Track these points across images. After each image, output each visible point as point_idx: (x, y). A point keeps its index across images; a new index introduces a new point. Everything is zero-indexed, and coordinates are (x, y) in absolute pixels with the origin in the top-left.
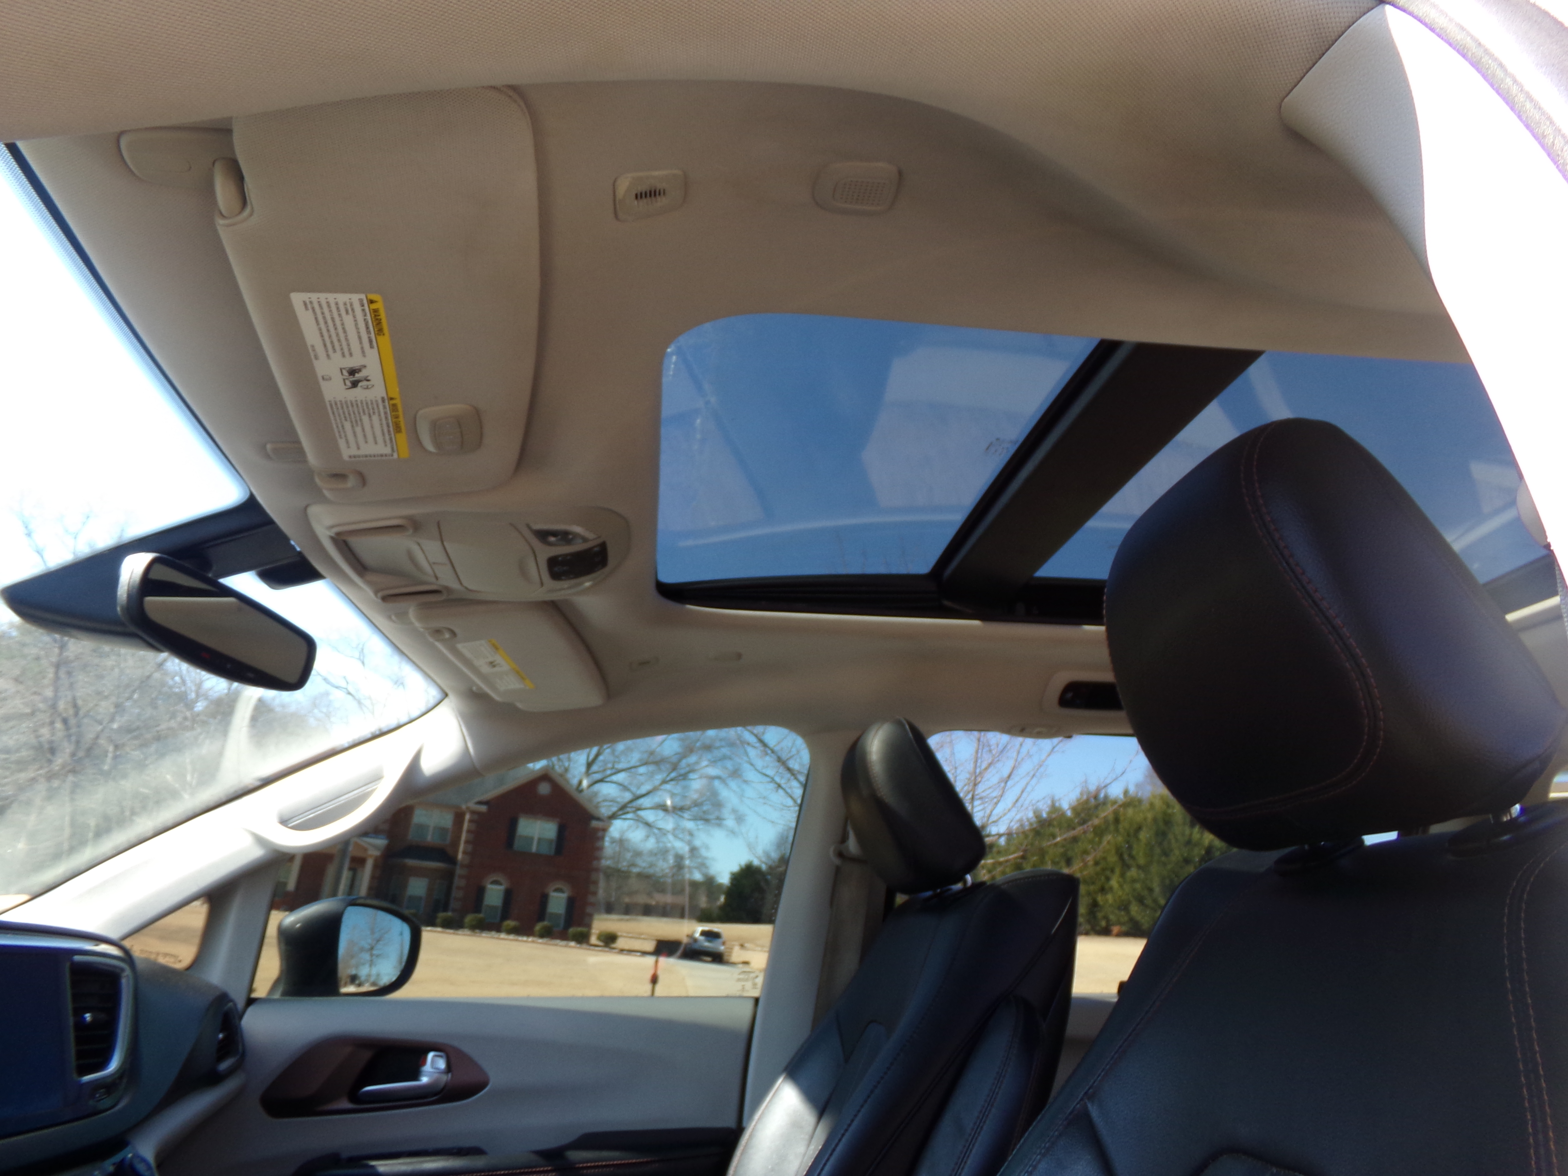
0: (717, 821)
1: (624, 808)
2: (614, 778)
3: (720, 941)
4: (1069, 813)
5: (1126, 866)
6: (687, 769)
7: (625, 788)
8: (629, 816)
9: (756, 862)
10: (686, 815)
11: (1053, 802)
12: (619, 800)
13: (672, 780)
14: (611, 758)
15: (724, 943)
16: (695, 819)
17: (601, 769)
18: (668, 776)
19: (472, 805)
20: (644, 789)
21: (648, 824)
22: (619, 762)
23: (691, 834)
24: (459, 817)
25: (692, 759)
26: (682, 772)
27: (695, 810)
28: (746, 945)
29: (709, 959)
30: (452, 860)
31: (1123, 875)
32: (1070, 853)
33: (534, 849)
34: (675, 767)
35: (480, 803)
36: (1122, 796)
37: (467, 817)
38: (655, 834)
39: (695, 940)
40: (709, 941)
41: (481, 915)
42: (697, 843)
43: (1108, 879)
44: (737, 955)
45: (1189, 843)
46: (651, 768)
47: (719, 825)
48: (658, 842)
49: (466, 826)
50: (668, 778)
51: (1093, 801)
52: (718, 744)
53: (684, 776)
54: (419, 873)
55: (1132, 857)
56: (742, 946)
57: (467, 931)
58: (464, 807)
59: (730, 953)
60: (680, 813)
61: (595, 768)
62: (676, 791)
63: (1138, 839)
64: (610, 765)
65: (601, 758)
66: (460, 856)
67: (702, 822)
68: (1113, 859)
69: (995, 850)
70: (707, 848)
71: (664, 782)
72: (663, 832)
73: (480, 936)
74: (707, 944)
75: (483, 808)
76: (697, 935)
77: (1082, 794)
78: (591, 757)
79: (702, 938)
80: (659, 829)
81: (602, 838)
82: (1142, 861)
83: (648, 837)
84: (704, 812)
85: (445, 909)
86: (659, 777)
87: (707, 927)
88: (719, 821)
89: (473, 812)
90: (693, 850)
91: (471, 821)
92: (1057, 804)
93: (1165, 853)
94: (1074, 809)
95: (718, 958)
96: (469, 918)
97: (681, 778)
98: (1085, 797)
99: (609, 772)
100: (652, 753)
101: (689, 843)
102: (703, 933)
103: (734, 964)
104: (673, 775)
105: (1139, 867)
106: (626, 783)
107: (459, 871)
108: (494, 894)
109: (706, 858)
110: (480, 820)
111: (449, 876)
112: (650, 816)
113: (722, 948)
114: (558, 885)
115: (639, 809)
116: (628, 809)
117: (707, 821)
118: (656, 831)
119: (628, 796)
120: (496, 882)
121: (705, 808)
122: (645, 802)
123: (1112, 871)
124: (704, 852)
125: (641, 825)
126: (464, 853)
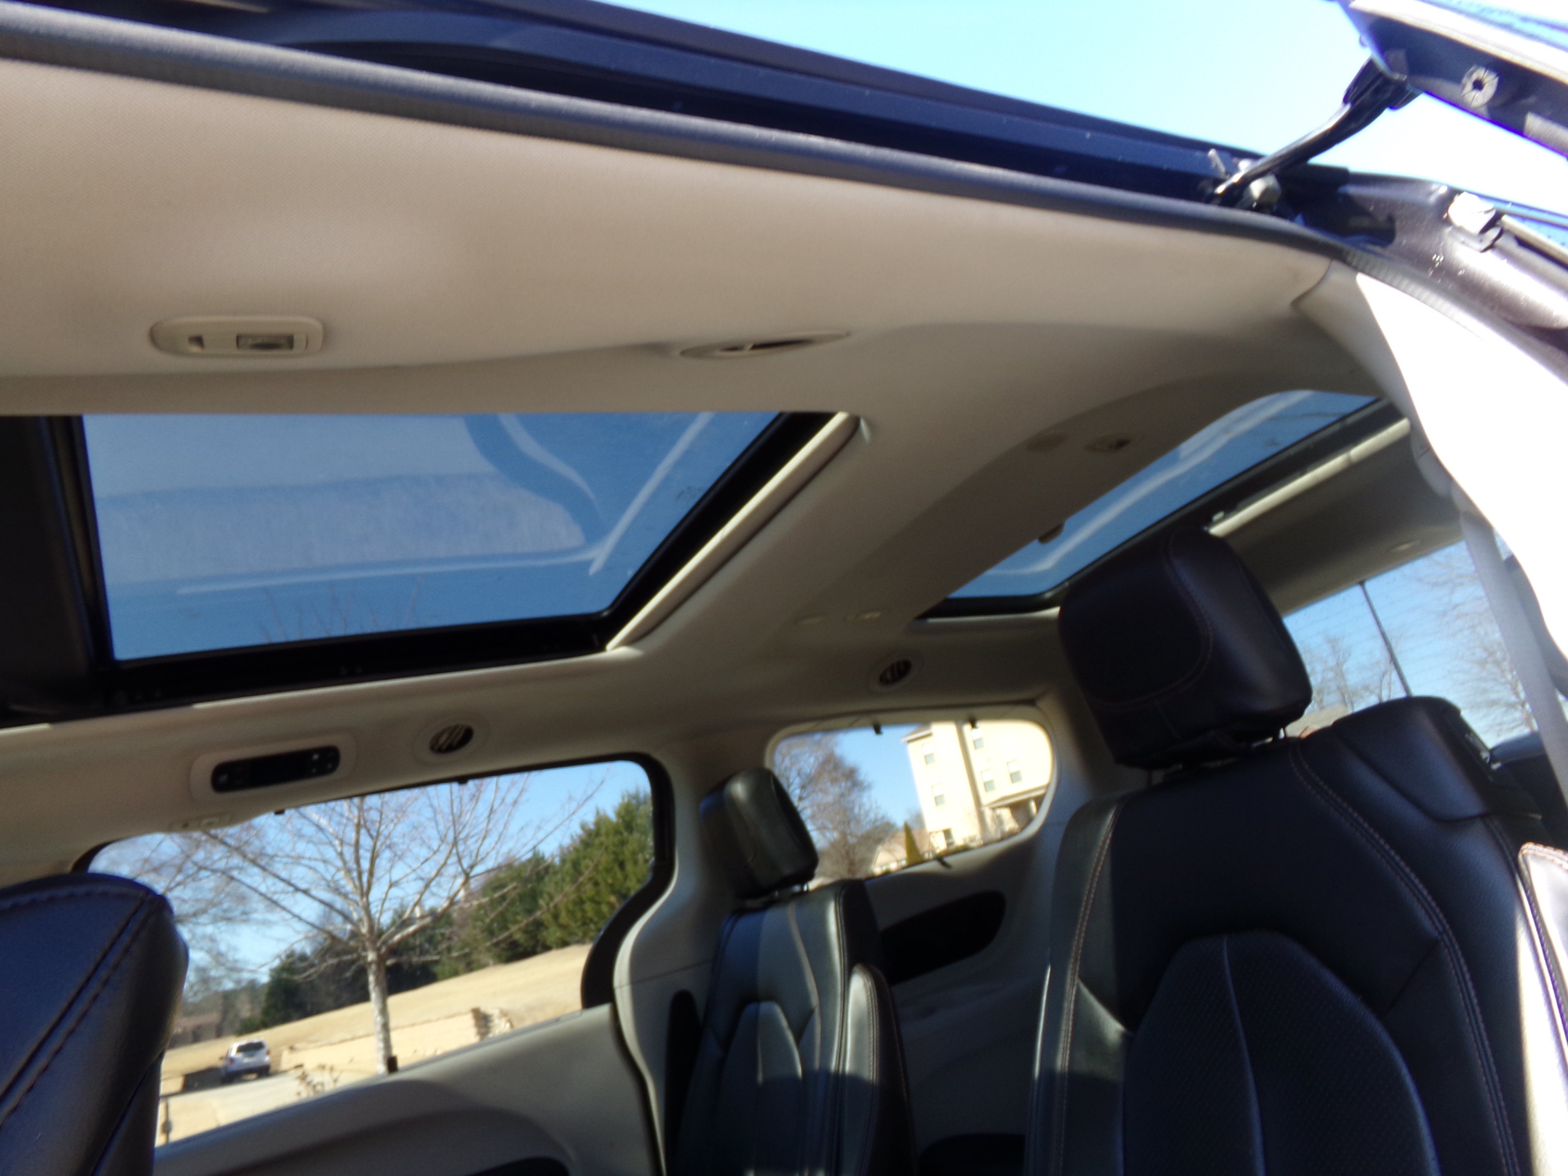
0: (244, 917)
3: (263, 1051)
9: (298, 950)
11: (598, 813)
13: (178, 884)
15: (268, 1053)
16: (215, 920)
18: (171, 882)
23: (212, 939)
27: (213, 911)
28: (298, 1046)
29: (253, 1076)
32: (621, 857)
39: (232, 1060)
40: (252, 1056)
42: (223, 948)
44: (287, 1060)
47: (245, 921)
50: (173, 885)
51: (634, 802)
56: (292, 1049)
59: (279, 1062)
60: (194, 920)
62: (186, 897)
67: (224, 923)
69: (551, 871)
70: (236, 949)
74: (247, 1061)
76: (233, 1053)
77: (623, 798)
79: (240, 1055)
84: (225, 911)
87: (245, 1040)
88: (245, 917)
92: (602, 813)
94: (619, 814)
95: (264, 1072)
98: (626, 800)
100: (146, 861)
101: (209, 952)
102: (241, 1049)
103: (284, 1072)
104: (179, 878)
109: (236, 961)
113: (267, 1059)
117: (229, 920)
121: (226, 906)
124: (231, 956)
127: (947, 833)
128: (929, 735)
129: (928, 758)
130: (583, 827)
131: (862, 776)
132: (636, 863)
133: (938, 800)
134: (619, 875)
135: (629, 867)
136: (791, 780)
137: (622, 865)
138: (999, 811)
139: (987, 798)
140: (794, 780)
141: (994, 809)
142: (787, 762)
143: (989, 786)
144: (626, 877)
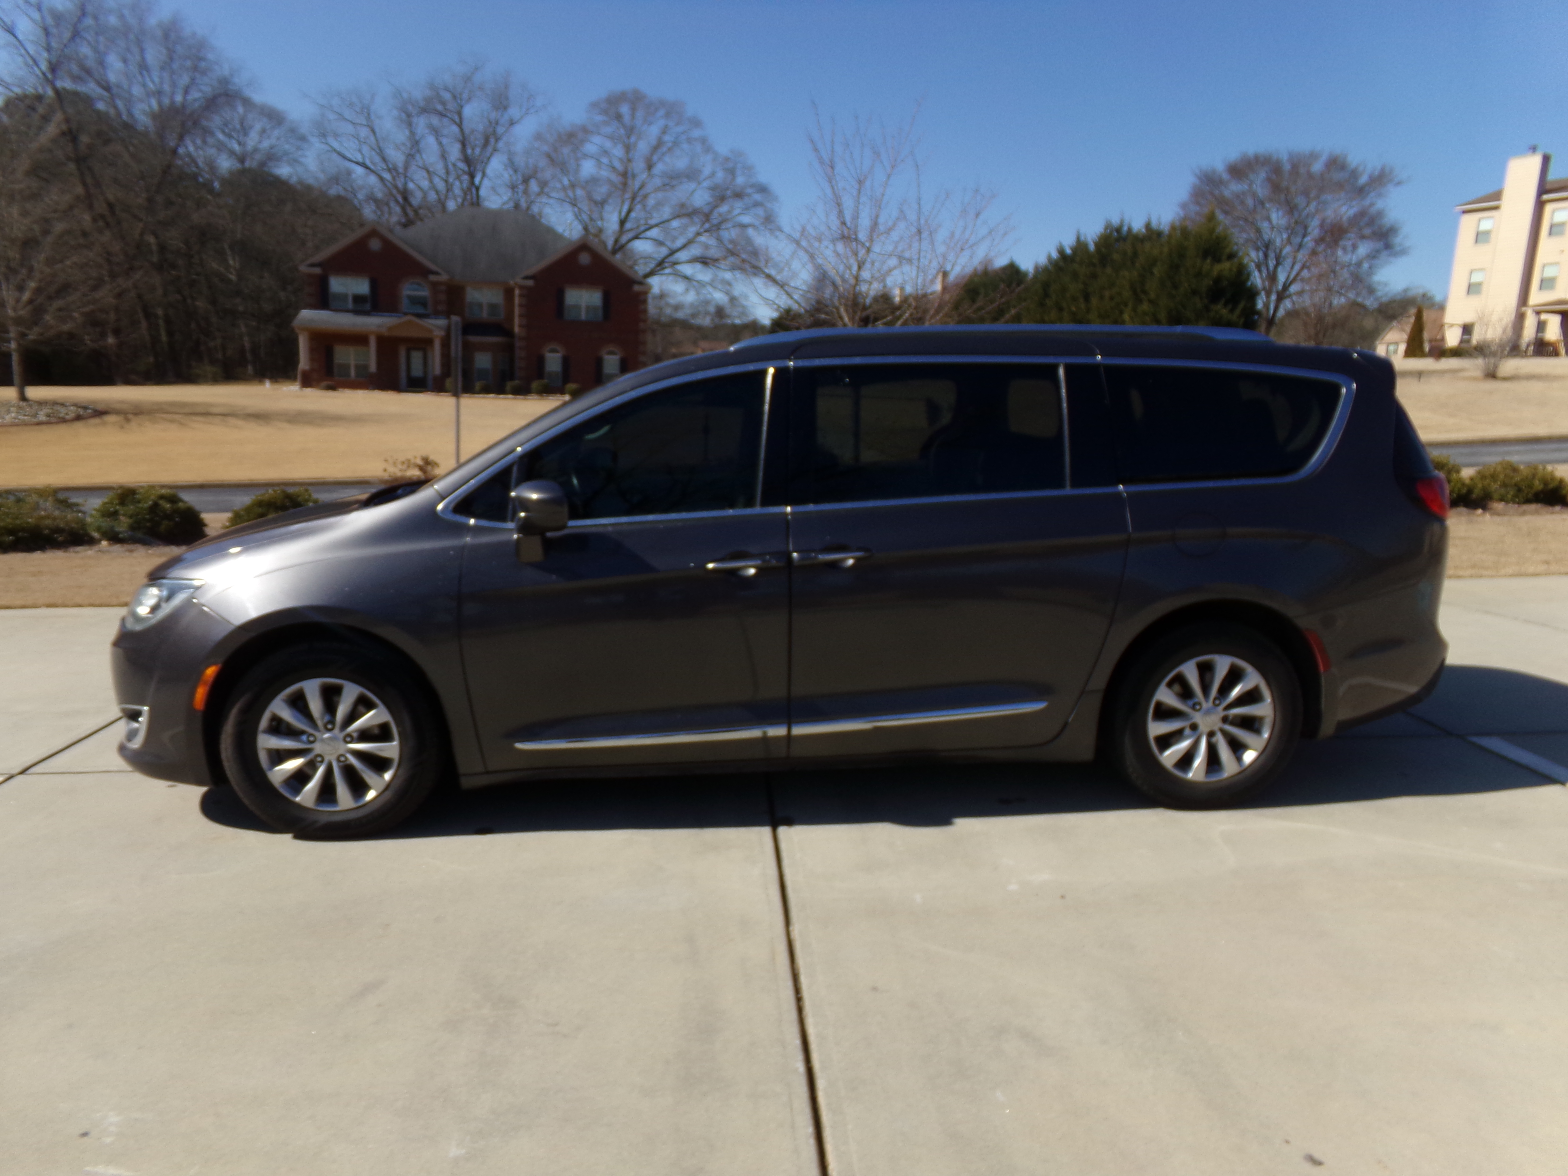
0: (755, 270)
1: (661, 265)
2: (649, 234)
4: (1092, 247)
5: (1138, 301)
6: (720, 219)
7: (660, 243)
8: (667, 271)
9: (795, 307)
10: (723, 264)
11: (1078, 238)
12: (656, 256)
13: (705, 231)
14: (642, 215)
17: (635, 226)
18: (701, 227)
19: (519, 280)
20: (679, 243)
21: (686, 278)
22: (651, 218)
23: (729, 284)
24: (509, 293)
25: (724, 209)
26: (715, 222)
27: (731, 259)
30: (509, 333)
31: (1134, 310)
33: (583, 316)
34: (707, 217)
35: (527, 278)
36: (1144, 230)
37: (517, 292)
38: (694, 287)
41: (545, 381)
42: (736, 292)
43: (1121, 312)
45: (1199, 275)
46: (685, 220)
47: (757, 274)
48: (698, 293)
49: (517, 301)
50: (702, 230)
52: (749, 191)
53: (718, 227)
54: (483, 348)
55: (1145, 292)
57: (535, 397)
58: (512, 283)
60: (717, 264)
61: (628, 225)
63: (1152, 273)
64: (642, 222)
65: (633, 215)
66: (517, 329)
67: (740, 272)
68: (1127, 294)
70: (746, 297)
71: (698, 234)
72: (702, 284)
73: (547, 399)
75: (530, 283)
78: (624, 214)
80: (697, 281)
81: (645, 302)
82: (1152, 295)
83: (687, 290)
84: (741, 262)
85: (512, 378)
86: (692, 230)
89: (521, 287)
90: (733, 299)
91: (521, 296)
92: (1082, 238)
93: (1175, 286)
94: (1096, 244)
96: (535, 385)
97: (713, 228)
98: (1107, 230)
99: (642, 228)
101: (728, 293)
105: (1151, 301)
106: (661, 238)
107: (518, 344)
108: (553, 361)
109: (745, 304)
110: (528, 293)
111: (509, 348)
112: (687, 269)
114: (612, 348)
115: (676, 263)
116: (666, 265)
117: (744, 270)
118: (695, 283)
119: (664, 251)
120: (553, 351)
121: (741, 257)
122: (682, 256)
123: (1126, 305)
124: (743, 301)
125: (680, 279)
126: (520, 326)
127: (1467, 329)
128: (1496, 208)
129: (1481, 237)
130: (1061, 252)
131: (1397, 240)
132: (1102, 298)
133: (1473, 289)
134: (1083, 306)
135: (1094, 301)
136: (1310, 230)
137: (1087, 297)
138: (1544, 317)
139: (1536, 297)
140: (1313, 230)
141: (1538, 313)
142: (1312, 207)
143: (1547, 283)
144: (1088, 310)
